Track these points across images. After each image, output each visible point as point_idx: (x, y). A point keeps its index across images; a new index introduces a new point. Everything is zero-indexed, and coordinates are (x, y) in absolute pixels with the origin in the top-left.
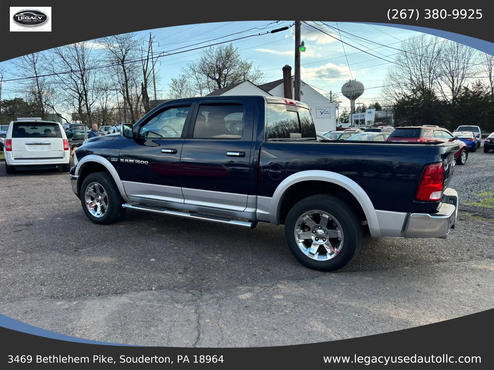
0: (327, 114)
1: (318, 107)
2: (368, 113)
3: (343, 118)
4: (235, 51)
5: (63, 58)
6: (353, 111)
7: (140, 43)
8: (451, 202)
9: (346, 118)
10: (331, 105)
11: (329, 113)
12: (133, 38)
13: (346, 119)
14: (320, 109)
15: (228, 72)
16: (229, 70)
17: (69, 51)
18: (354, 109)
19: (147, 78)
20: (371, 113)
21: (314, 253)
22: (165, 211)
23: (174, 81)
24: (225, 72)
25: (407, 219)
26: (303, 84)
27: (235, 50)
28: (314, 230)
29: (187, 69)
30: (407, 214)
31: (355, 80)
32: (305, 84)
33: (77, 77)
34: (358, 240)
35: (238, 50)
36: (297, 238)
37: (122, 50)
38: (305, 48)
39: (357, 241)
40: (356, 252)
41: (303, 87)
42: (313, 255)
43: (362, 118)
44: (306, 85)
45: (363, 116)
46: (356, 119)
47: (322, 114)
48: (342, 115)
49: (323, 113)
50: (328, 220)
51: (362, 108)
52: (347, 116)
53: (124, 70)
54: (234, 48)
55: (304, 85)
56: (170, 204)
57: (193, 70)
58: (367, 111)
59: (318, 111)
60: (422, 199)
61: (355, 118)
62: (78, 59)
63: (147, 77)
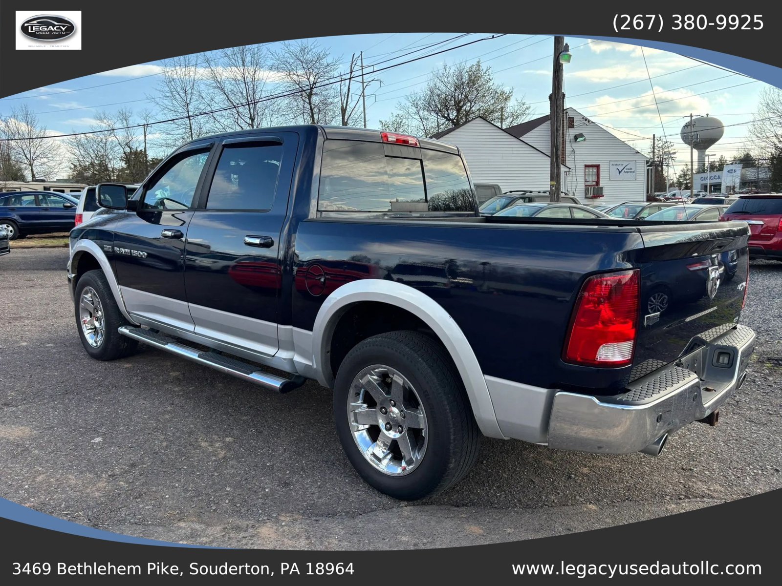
0: (629, 173)
1: (613, 161)
2: (728, 171)
3: (681, 181)
4: (485, 73)
5: (225, 94)
6: (702, 170)
7: (335, 66)
8: (724, 359)
9: (688, 181)
10: (636, 157)
11: (634, 172)
12: (324, 60)
13: (687, 183)
14: (616, 165)
15: (471, 108)
16: (473, 104)
17: (235, 85)
18: (704, 165)
19: (347, 122)
20: (732, 173)
21: (381, 457)
22: (169, 344)
23: (384, 124)
24: (467, 107)
25: (550, 403)
26: (587, 122)
27: (485, 71)
28: (384, 408)
29: (405, 104)
30: (548, 392)
31: (707, 115)
32: (589, 122)
33: (245, 123)
34: (454, 439)
35: (490, 71)
36: (352, 419)
37: (309, 79)
38: (570, 56)
39: (452, 441)
40: (452, 466)
41: (586, 126)
42: (379, 460)
43: (718, 181)
44: (592, 124)
45: (719, 178)
46: (704, 182)
47: (620, 172)
48: (680, 176)
49: (623, 171)
50: (402, 389)
51: (717, 164)
52: (689, 179)
53: (312, 110)
54: (484, 67)
55: (588, 124)
56: (179, 332)
57: (417, 106)
58: (726, 168)
59: (614, 169)
60: (579, 359)
61: (703, 180)
62: (247, 95)
63: (348, 120)
